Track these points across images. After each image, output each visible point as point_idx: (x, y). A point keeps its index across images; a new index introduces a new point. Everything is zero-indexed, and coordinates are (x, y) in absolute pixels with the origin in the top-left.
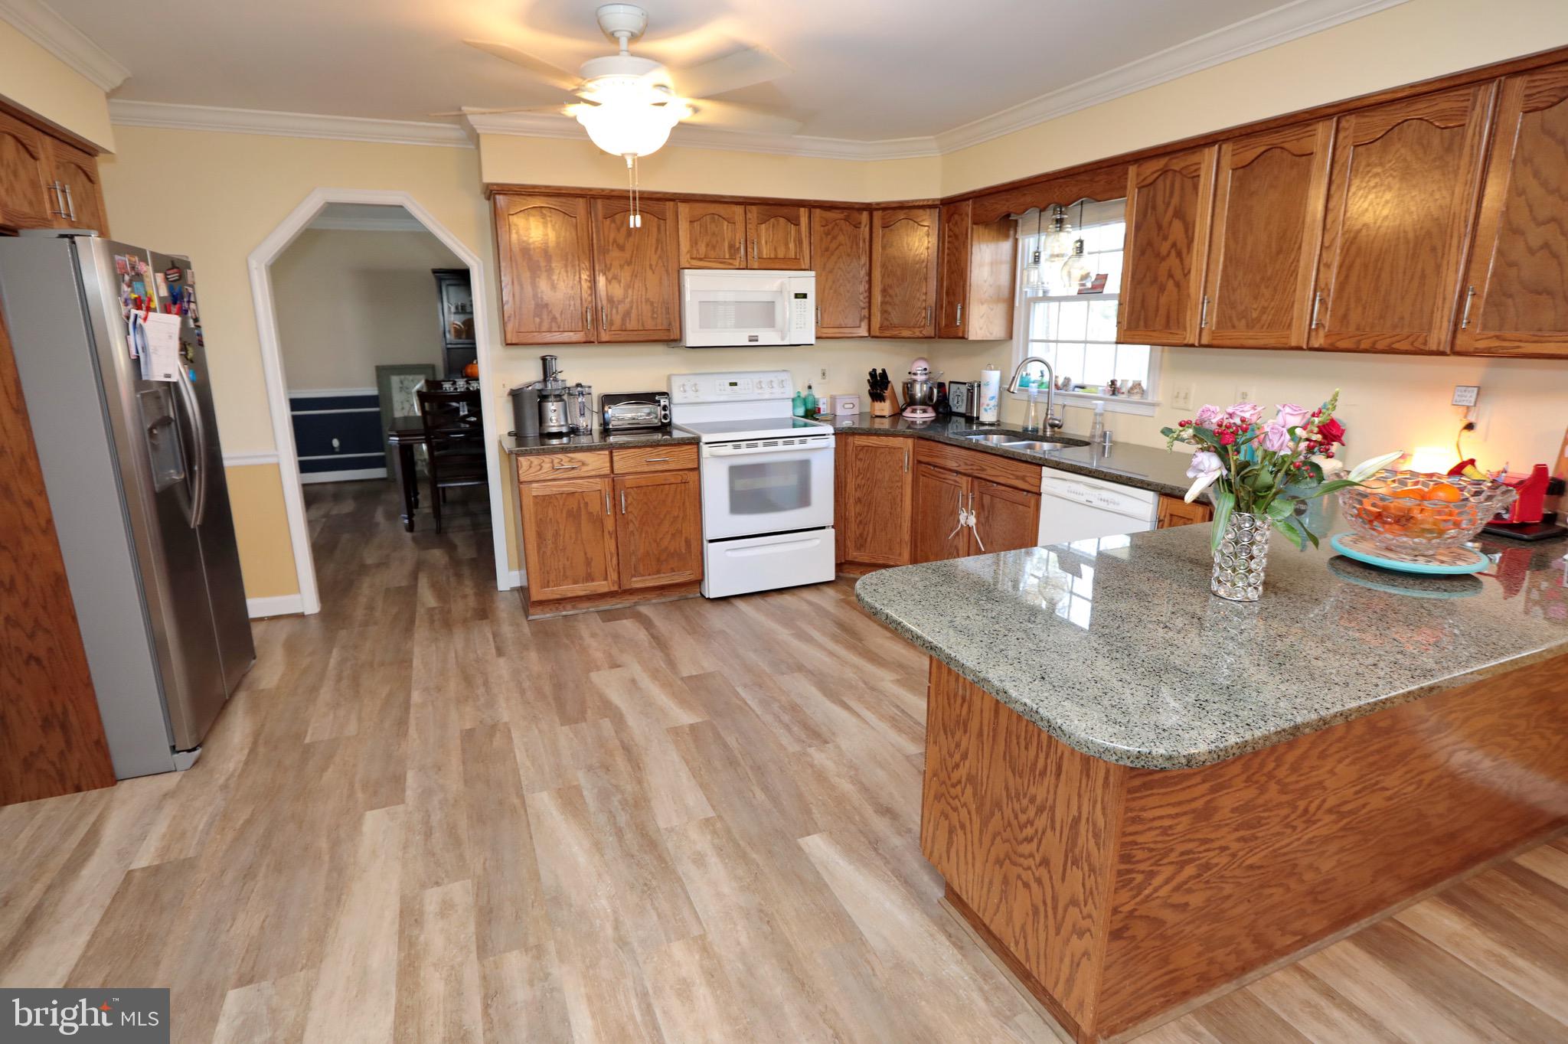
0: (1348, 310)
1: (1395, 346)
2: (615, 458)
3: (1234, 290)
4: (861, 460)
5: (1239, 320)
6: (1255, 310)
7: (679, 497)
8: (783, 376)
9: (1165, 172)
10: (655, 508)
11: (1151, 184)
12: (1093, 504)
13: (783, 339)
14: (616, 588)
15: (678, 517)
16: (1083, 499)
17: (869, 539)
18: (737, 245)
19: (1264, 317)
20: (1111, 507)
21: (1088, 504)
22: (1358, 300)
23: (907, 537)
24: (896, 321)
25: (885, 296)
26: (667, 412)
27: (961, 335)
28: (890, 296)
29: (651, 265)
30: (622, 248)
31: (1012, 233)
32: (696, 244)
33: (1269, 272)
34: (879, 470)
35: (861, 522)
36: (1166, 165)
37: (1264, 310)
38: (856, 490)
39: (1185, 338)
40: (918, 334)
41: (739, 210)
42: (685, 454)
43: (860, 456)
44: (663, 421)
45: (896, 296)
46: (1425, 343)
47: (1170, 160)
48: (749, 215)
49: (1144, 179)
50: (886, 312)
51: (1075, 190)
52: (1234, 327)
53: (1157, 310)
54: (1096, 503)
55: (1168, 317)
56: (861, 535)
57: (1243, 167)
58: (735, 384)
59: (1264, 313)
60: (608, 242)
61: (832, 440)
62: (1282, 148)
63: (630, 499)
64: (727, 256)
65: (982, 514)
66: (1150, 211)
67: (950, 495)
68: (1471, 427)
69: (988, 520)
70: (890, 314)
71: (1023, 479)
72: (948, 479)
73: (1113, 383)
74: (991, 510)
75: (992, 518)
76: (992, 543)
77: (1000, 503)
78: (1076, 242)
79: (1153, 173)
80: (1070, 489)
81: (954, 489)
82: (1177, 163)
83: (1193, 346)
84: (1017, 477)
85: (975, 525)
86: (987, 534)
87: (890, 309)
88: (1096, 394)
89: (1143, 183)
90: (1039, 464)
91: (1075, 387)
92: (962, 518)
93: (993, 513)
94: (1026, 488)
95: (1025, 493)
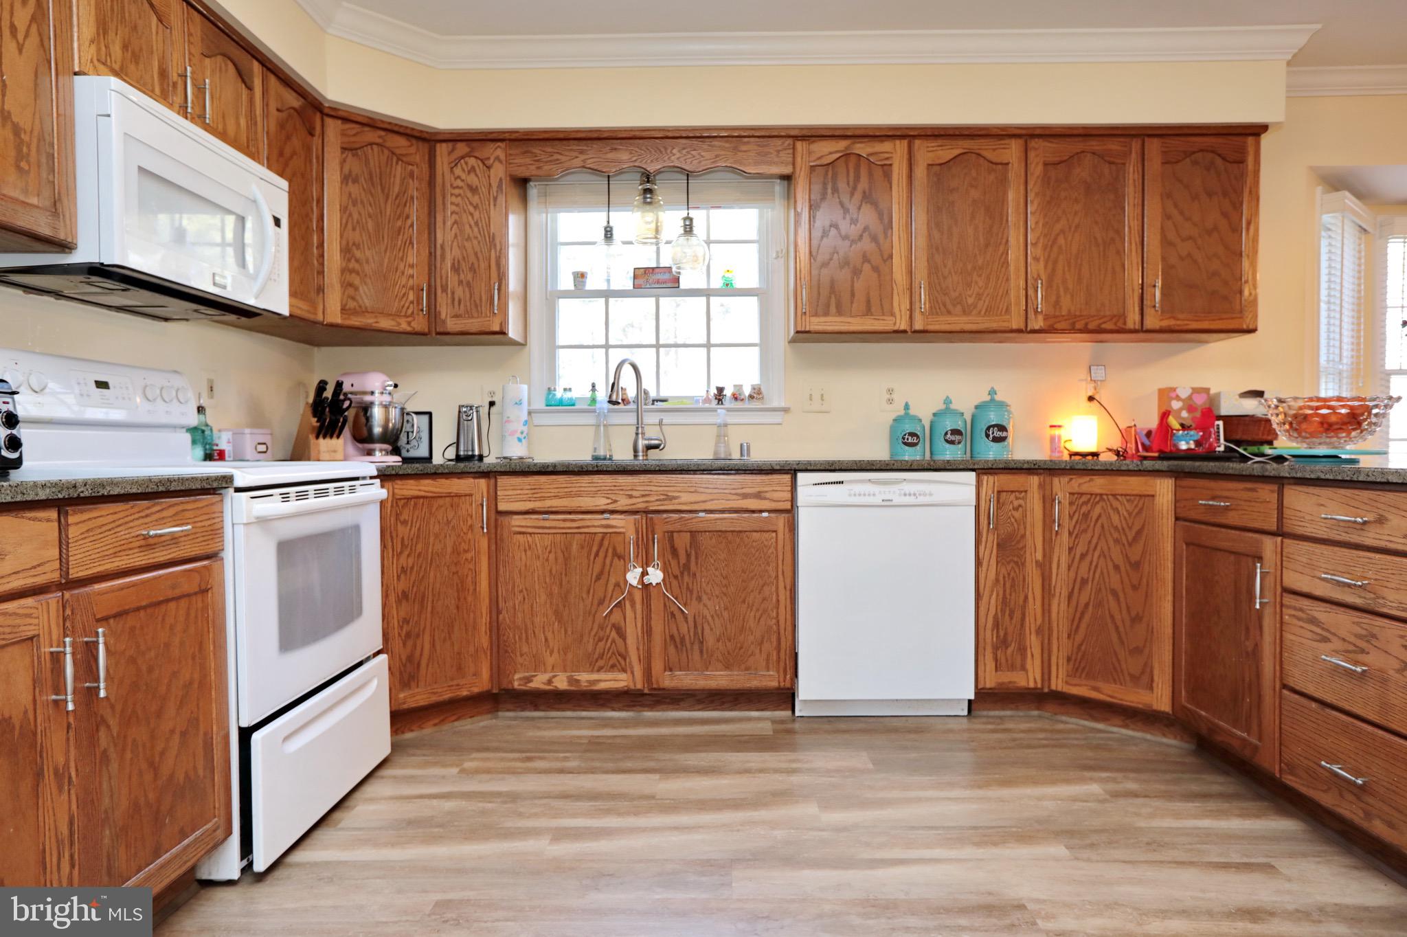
0: (1058, 297)
1: (1104, 326)
3: (945, 278)
4: (405, 523)
5: (954, 306)
6: (970, 296)
7: (192, 629)
9: (851, 156)
10: (150, 670)
11: (828, 164)
12: (895, 501)
16: (877, 500)
18: (174, 76)
19: (980, 304)
20: (921, 500)
21: (887, 504)
22: (1066, 289)
23: (485, 642)
24: (367, 302)
25: (349, 260)
27: (496, 328)
28: (357, 261)
33: (980, 262)
34: (437, 536)
35: (408, 635)
36: (847, 148)
37: (979, 296)
38: (399, 577)
39: (895, 324)
40: (404, 326)
43: (404, 516)
45: (367, 262)
46: (1125, 323)
47: (854, 143)
49: (819, 158)
50: (350, 285)
52: (949, 313)
53: (853, 295)
54: (897, 500)
55: (868, 302)
57: (940, 164)
58: (106, 385)
59: (980, 299)
61: (374, 492)
62: (979, 155)
64: (158, 91)
65: (674, 563)
66: (829, 191)
67: (595, 549)
68: (1091, 399)
69: (687, 567)
70: (356, 289)
71: (758, 496)
72: (588, 527)
73: (720, 390)
74: (693, 552)
75: (697, 564)
76: (699, 599)
77: (711, 539)
78: (685, 219)
79: (831, 153)
80: (852, 492)
81: (602, 540)
82: (862, 149)
83: (905, 332)
84: (745, 496)
85: (664, 580)
86: (688, 588)
87: (357, 281)
88: (701, 405)
89: (818, 163)
90: (792, 470)
91: (653, 401)
92: (633, 577)
93: (696, 553)
94: (763, 508)
95: (765, 515)
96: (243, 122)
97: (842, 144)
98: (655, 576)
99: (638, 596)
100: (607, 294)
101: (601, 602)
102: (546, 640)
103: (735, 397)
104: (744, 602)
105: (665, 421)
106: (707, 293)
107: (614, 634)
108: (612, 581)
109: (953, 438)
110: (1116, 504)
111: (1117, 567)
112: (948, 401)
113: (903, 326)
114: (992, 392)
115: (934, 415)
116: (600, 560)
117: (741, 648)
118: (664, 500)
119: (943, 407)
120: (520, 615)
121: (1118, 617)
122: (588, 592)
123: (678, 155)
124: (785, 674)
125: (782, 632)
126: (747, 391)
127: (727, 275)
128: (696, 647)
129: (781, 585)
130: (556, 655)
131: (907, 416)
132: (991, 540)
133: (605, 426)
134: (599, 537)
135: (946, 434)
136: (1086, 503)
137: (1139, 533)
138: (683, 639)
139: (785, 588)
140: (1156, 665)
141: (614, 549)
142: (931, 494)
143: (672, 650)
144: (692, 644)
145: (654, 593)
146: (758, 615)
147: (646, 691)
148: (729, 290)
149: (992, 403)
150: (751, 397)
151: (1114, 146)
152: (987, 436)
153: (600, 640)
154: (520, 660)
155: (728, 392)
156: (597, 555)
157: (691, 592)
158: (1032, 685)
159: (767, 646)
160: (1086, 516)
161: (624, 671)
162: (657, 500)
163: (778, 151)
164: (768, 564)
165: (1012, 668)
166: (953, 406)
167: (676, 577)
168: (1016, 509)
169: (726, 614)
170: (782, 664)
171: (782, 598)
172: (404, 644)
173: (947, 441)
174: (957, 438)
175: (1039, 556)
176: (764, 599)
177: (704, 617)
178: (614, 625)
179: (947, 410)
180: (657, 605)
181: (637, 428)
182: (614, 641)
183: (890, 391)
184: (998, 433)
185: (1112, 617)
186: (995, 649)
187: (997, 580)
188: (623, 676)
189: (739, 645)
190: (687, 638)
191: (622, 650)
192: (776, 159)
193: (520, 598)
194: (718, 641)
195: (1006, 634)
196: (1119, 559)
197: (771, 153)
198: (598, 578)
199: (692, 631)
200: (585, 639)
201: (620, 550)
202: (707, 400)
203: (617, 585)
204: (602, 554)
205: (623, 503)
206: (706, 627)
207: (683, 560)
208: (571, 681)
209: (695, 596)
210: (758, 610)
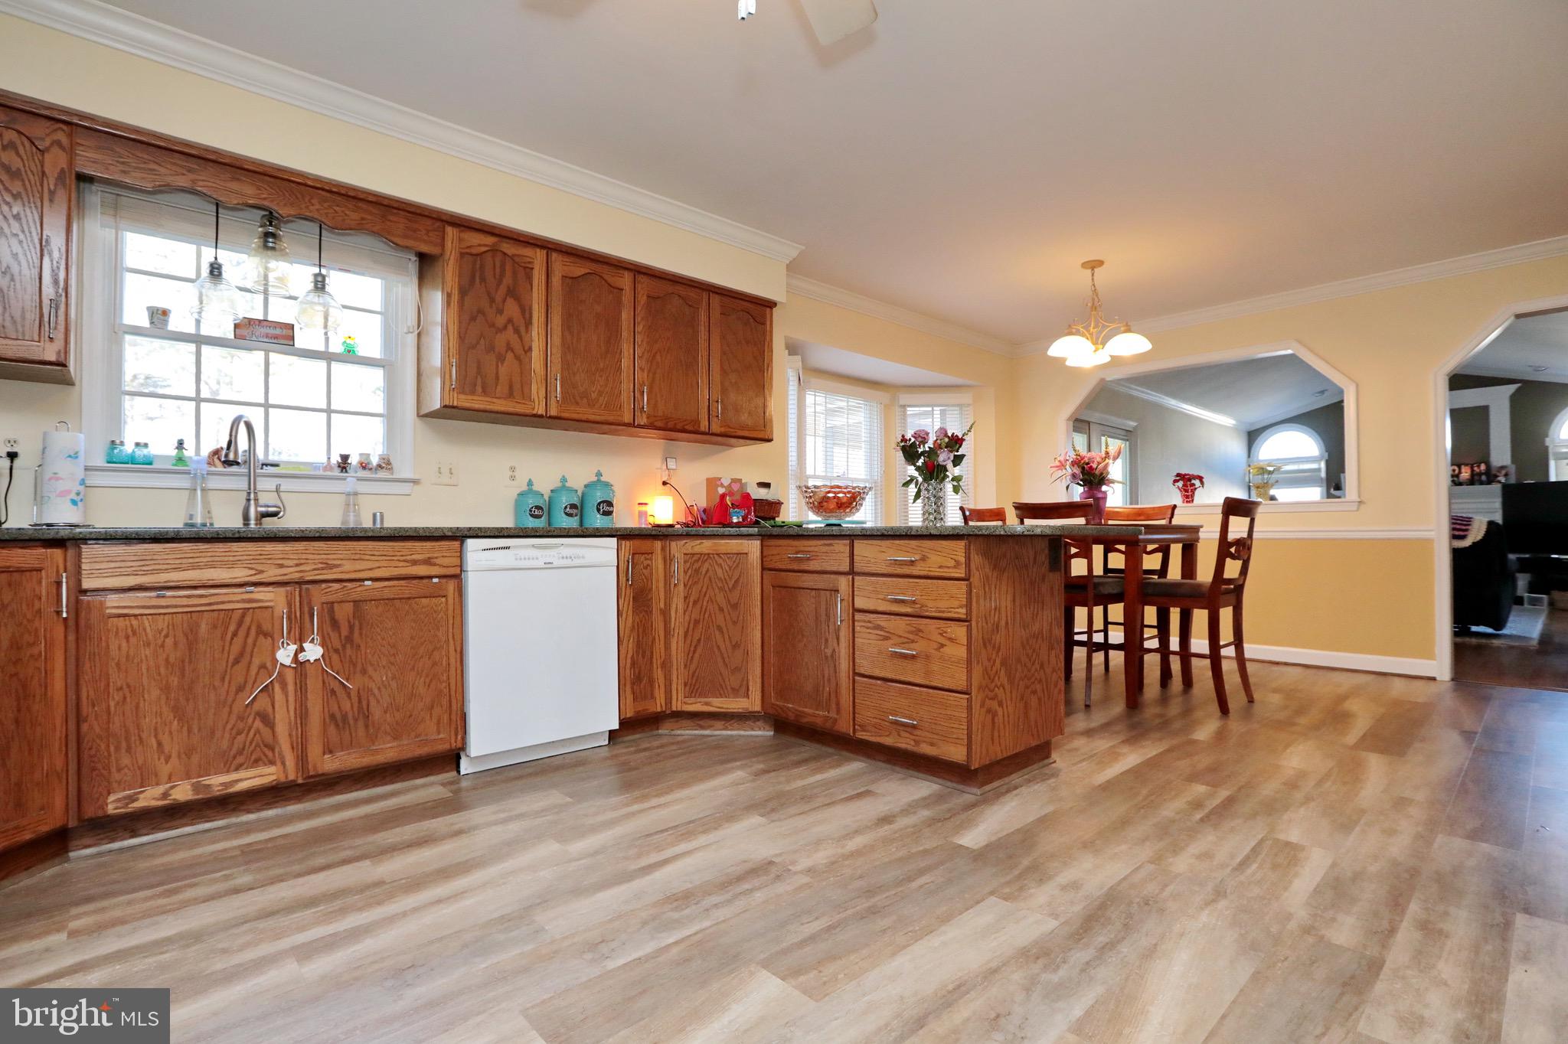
0: (657, 401)
1: (686, 427)
3: (574, 374)
5: (582, 398)
6: (593, 392)
9: (494, 250)
11: (477, 255)
12: (555, 564)
16: (541, 564)
19: (601, 399)
20: (577, 562)
21: (549, 566)
22: (662, 396)
23: (58, 762)
33: (602, 365)
36: (494, 245)
37: (600, 393)
39: (534, 409)
46: (699, 427)
47: (501, 242)
49: (469, 247)
51: (354, 216)
52: (577, 403)
53: (497, 378)
54: (557, 563)
55: (511, 387)
57: (572, 278)
59: (601, 396)
62: (601, 277)
65: (334, 636)
66: (477, 280)
67: (232, 628)
68: (665, 483)
69: (349, 639)
71: (428, 562)
72: (223, 603)
73: (345, 458)
74: (357, 623)
75: (361, 634)
76: (364, 672)
77: (377, 607)
78: (316, 275)
79: (480, 245)
80: (518, 557)
81: (243, 616)
82: (509, 248)
83: (541, 416)
84: (415, 563)
85: (323, 656)
86: (351, 661)
88: (321, 473)
89: (468, 251)
90: (459, 536)
91: (263, 465)
92: (285, 655)
93: (361, 625)
94: (433, 573)
95: (435, 580)
97: (490, 240)
98: (313, 652)
99: (290, 677)
100: (199, 340)
101: (240, 689)
102: (160, 744)
103: (364, 466)
104: (413, 668)
105: (282, 488)
106: (328, 357)
107: (258, 724)
108: (256, 662)
109: (571, 511)
110: (720, 561)
111: (721, 610)
112: (564, 480)
113: (541, 411)
114: (599, 474)
115: (552, 491)
116: (238, 642)
117: (411, 716)
118: (323, 569)
119: (560, 485)
120: (117, 721)
121: (722, 647)
122: (223, 679)
123: (317, 206)
124: (456, 735)
125: (453, 693)
126: (375, 461)
127: (348, 341)
128: (361, 723)
129: (452, 648)
130: (174, 760)
131: (530, 490)
132: (630, 593)
133: (203, 490)
134: (237, 616)
135: (566, 507)
136: (698, 561)
137: (737, 582)
138: (345, 717)
139: (456, 651)
140: (750, 678)
141: (259, 627)
142: (583, 557)
143: (332, 729)
144: (356, 720)
145: (310, 671)
146: (428, 681)
147: (300, 781)
148: (349, 356)
149: (599, 483)
150: (380, 466)
151: (692, 294)
152: (598, 510)
153: (239, 733)
154: (116, 776)
155: (354, 460)
156: (235, 634)
157: (354, 665)
158: (659, 710)
159: (437, 711)
160: (697, 571)
161: (272, 763)
162: (315, 569)
163: (428, 231)
164: (438, 629)
165: (645, 698)
166: (567, 484)
167: (336, 651)
168: (646, 568)
169: (394, 684)
170: (453, 726)
171: (453, 661)
173: (566, 514)
174: (574, 511)
175: (662, 605)
176: (435, 664)
177: (370, 690)
178: (258, 714)
179: (563, 487)
180: (313, 684)
181: (249, 494)
182: (258, 731)
183: (513, 469)
184: (606, 508)
185: (718, 647)
186: (633, 684)
187: (633, 626)
188: (272, 769)
189: (408, 713)
190: (350, 716)
191: (269, 739)
192: (425, 238)
193: (118, 697)
194: (385, 712)
195: (639, 673)
196: (724, 604)
197: (420, 230)
198: (237, 661)
199: (356, 705)
200: (218, 734)
201: (267, 627)
202: (328, 467)
203: (263, 666)
204: (242, 633)
205: (272, 574)
206: (373, 703)
207: (345, 632)
208: (196, 788)
209: (359, 668)
210: (427, 676)
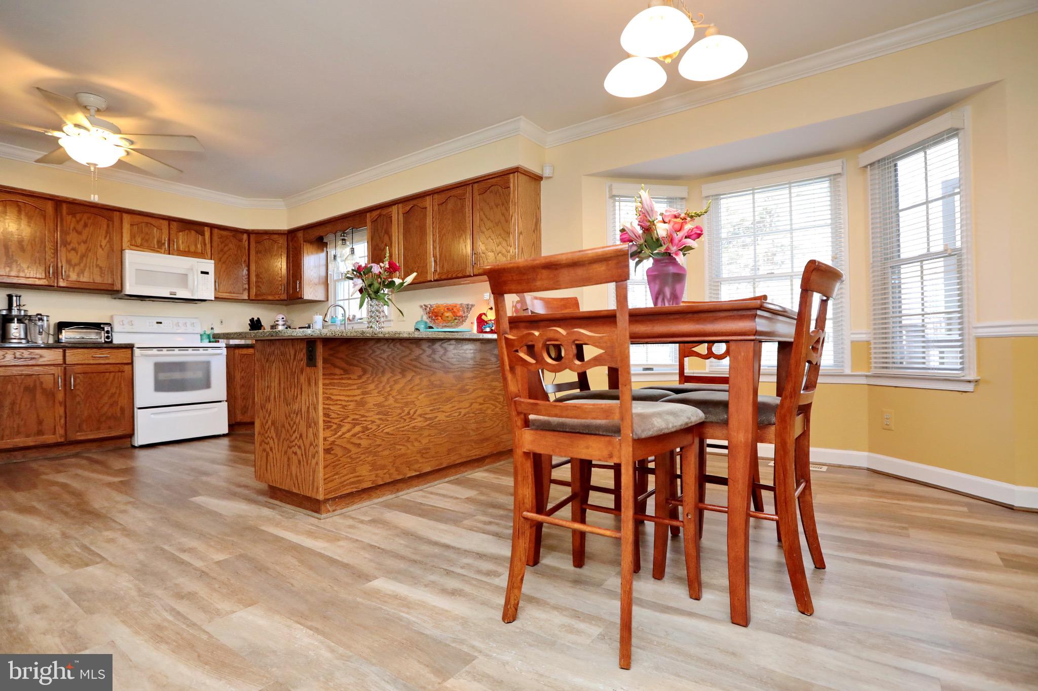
2: (67, 354)
4: (243, 362)
7: (116, 380)
8: (194, 321)
9: (380, 215)
10: (97, 387)
11: (375, 220)
13: (192, 295)
14: (62, 440)
15: (115, 393)
17: (250, 407)
18: (163, 241)
24: (264, 291)
25: (258, 278)
26: (110, 335)
27: (300, 297)
28: (261, 278)
29: (101, 246)
30: (79, 233)
31: (325, 249)
32: (135, 237)
33: (419, 252)
35: (244, 398)
38: (241, 380)
40: (277, 298)
41: (165, 223)
42: (122, 356)
43: (243, 360)
44: (106, 340)
47: (381, 210)
48: (171, 226)
50: (259, 286)
56: (245, 406)
57: (406, 213)
58: (161, 323)
60: (70, 228)
61: (224, 351)
62: (417, 206)
63: (78, 381)
64: (156, 246)
66: (376, 231)
70: (261, 288)
78: (351, 249)
79: (375, 216)
82: (383, 212)
87: (261, 285)
89: (372, 221)
96: (199, 246)
97: (378, 212)
151: (461, 191)
172: (243, 401)
